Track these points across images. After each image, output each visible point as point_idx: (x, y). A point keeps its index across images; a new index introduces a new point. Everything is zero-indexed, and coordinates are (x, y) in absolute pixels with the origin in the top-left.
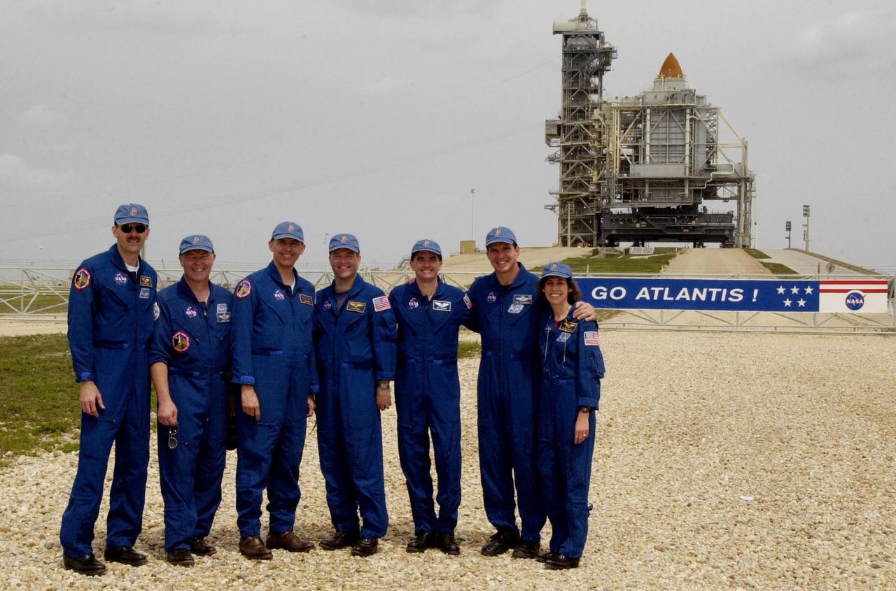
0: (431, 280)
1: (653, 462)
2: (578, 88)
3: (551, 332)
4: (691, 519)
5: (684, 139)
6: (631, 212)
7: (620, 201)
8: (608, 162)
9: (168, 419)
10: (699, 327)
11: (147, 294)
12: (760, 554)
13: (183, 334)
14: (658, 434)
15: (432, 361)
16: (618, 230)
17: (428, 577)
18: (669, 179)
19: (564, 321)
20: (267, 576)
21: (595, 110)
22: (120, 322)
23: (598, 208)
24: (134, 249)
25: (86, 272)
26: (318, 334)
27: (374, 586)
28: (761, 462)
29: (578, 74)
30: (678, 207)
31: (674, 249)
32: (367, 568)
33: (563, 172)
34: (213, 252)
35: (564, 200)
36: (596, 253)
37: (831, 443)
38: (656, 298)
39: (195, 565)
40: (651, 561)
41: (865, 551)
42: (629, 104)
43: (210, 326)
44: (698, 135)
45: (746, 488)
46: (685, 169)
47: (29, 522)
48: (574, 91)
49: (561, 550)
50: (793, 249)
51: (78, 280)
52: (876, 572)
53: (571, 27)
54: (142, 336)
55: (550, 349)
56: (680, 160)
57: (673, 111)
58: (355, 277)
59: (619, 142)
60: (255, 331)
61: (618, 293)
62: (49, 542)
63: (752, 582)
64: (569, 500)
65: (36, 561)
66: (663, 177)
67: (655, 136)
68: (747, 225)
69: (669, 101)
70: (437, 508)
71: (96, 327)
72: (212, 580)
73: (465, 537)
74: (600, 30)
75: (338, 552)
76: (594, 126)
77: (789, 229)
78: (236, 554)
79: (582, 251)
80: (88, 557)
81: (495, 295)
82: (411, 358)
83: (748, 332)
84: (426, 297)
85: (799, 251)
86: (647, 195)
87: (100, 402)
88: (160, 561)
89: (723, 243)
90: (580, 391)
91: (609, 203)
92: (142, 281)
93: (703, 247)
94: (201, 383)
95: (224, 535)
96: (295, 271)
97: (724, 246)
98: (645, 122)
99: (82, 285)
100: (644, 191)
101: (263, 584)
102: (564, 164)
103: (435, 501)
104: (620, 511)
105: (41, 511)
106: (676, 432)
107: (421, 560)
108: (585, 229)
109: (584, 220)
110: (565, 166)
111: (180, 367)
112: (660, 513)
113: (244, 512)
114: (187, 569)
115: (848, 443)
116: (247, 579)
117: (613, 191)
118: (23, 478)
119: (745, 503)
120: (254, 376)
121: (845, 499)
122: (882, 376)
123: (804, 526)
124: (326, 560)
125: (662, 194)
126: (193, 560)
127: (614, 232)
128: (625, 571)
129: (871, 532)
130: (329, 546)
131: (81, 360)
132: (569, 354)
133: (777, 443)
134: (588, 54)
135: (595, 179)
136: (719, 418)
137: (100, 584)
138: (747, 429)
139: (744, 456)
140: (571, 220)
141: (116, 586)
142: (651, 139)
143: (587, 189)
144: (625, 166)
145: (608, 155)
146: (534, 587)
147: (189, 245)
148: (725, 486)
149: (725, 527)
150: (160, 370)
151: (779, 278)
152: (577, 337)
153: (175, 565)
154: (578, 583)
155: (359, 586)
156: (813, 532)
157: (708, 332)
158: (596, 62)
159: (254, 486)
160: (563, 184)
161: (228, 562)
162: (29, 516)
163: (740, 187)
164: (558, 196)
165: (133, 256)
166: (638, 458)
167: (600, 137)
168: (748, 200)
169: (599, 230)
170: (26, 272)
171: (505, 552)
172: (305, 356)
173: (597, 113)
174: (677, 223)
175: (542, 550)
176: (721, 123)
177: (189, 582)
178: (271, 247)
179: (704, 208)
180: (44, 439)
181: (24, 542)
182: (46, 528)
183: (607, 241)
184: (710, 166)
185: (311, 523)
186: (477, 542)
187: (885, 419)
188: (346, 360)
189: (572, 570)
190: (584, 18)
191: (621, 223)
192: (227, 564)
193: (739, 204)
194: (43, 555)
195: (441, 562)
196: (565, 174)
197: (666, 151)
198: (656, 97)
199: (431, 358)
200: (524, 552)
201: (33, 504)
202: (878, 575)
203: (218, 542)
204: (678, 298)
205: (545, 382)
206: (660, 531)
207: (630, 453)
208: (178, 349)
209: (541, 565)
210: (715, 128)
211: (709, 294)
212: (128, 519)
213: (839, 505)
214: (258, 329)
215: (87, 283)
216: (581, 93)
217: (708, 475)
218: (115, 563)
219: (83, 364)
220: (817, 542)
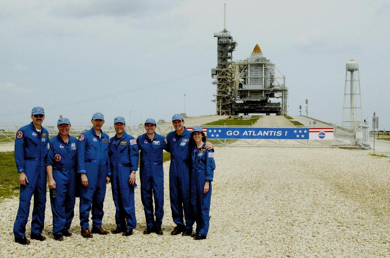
0: (152, 134)
1: (241, 197)
2: (223, 57)
3: (196, 152)
4: (250, 219)
5: (262, 75)
6: (243, 102)
7: (239, 98)
8: (234, 84)
9: (52, 186)
10: (266, 145)
11: (45, 140)
12: (273, 232)
13: (58, 155)
14: (244, 187)
15: (153, 163)
16: (238, 109)
17: (150, 243)
18: (257, 90)
19: (200, 148)
20: (90, 244)
21: (230, 65)
22: (34, 150)
23: (231, 101)
24: (39, 123)
25: (21, 132)
26: (110, 154)
27: (129, 247)
28: (280, 197)
29: (223, 52)
30: (260, 100)
31: (259, 116)
32: (128, 241)
33: (218, 88)
34: (70, 124)
35: (219, 98)
36: (230, 117)
37: (306, 189)
38: (250, 135)
39: (64, 240)
40: (233, 236)
41: (311, 231)
42: (242, 63)
43: (69, 152)
44: (267, 74)
45: (273, 207)
46: (263, 87)
47: (5, 224)
48: (222, 58)
49: (199, 233)
50: (302, 116)
51: (18, 135)
52: (313, 238)
53: (220, 34)
54: (43, 155)
55: (195, 158)
56: (261, 83)
57: (258, 65)
58: (123, 132)
59: (238, 77)
60: (86, 153)
61: (236, 133)
62: (11, 232)
63: (268, 243)
64: (202, 214)
65: (5, 239)
66: (255, 89)
67: (251, 74)
68: (285, 107)
69: (257, 62)
70: (155, 217)
71: (25, 152)
72: (69, 246)
73: (166, 228)
74: (231, 35)
75: (118, 234)
76: (229, 71)
77: (300, 108)
78: (80, 236)
79: (225, 117)
80: (23, 238)
81: (175, 139)
82: (145, 162)
83: (284, 147)
84: (151, 140)
85: (304, 116)
86: (249, 96)
87: (27, 180)
88: (51, 239)
89: (277, 114)
90: (206, 174)
91: (235, 99)
92: (43, 135)
93: (270, 115)
94: (66, 173)
95: (76, 228)
96: (101, 131)
97: (277, 115)
98: (248, 69)
99: (19, 137)
100: (248, 94)
101: (87, 247)
102: (218, 85)
103: (154, 215)
104: (225, 217)
105: (10, 220)
106: (251, 186)
107: (148, 237)
108: (226, 109)
109: (226, 105)
110: (219, 85)
111: (57, 166)
112: (239, 217)
113: (83, 220)
114: (61, 242)
115: (313, 189)
116: (82, 245)
117: (237, 95)
118: (6, 207)
119: (271, 213)
120: (86, 170)
121: (308, 211)
122: (329, 163)
123: (291, 221)
124: (113, 238)
125: (254, 96)
126: (63, 238)
127: (237, 110)
128: (223, 240)
129: (314, 223)
130: (114, 232)
131: (19, 164)
132: (202, 160)
133: (287, 189)
134: (227, 45)
135: (230, 90)
136: (267, 180)
137: (27, 248)
138: (277, 184)
139: (274, 195)
140: (221, 105)
141: (33, 249)
142: (250, 76)
143: (227, 94)
144: (241, 86)
145: (234, 81)
146: (188, 247)
147: (60, 122)
148: (265, 206)
149: (262, 222)
150: (50, 168)
151: (297, 127)
152: (206, 155)
153: (56, 240)
154: (205, 245)
155: (123, 247)
156: (294, 224)
157: (269, 147)
158: (230, 47)
159: (86, 211)
160: (218, 92)
161: (76, 239)
162: (6, 222)
163: (283, 93)
164: (216, 97)
165: (39, 126)
166: (235, 196)
167: (232, 75)
168: (286, 98)
169: (232, 109)
170: (17, 127)
171: (180, 233)
172: (105, 162)
173: (230, 66)
174: (260, 106)
175: (193, 232)
176: (275, 69)
177: (61, 247)
178: (92, 122)
179: (270, 101)
180: (16, 192)
181: (2, 232)
182: (11, 226)
183: (234, 113)
184: (271, 85)
185: (110, 223)
186: (170, 230)
187: (327, 180)
188: (120, 163)
189: (203, 240)
190: (225, 31)
191: (240, 106)
192: (76, 240)
193: (282, 99)
194: (8, 237)
195: (156, 238)
196: (219, 89)
197: (256, 80)
198: (252, 60)
199: (152, 162)
200: (186, 233)
201: (8, 217)
202: (314, 239)
203: (74, 231)
204: (258, 135)
205: (193, 170)
206: (238, 224)
207: (232, 194)
208: (57, 160)
209: (192, 238)
210: (273, 71)
211: (269, 133)
212: (39, 223)
213: (305, 213)
214: (87, 152)
215: (22, 136)
216: (224, 59)
217: (260, 203)
218: (34, 240)
219: (20, 166)
220: (294, 227)
